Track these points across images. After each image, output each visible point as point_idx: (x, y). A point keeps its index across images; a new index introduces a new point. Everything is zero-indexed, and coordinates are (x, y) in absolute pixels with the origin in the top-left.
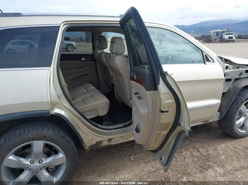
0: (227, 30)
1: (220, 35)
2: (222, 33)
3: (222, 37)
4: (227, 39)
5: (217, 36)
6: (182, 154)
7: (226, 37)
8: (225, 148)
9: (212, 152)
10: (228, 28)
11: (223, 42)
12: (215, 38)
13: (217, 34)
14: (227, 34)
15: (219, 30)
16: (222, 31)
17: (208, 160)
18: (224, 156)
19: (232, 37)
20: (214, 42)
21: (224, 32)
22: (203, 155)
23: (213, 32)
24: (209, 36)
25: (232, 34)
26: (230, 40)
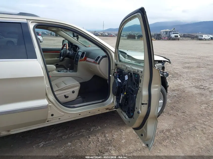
0: (174, 30)
1: (168, 34)
2: (169, 32)
3: (170, 36)
4: (173, 37)
5: (166, 35)
6: (89, 139)
7: (173, 36)
8: (129, 133)
9: (117, 137)
10: (174, 29)
11: (170, 40)
12: (165, 36)
13: (166, 32)
14: (173, 33)
15: (168, 30)
16: (170, 30)
17: (109, 145)
18: (124, 141)
19: (177, 36)
20: (163, 40)
21: (171, 32)
22: (108, 140)
23: (163, 31)
24: (160, 34)
25: (177, 34)
26: (176, 39)
